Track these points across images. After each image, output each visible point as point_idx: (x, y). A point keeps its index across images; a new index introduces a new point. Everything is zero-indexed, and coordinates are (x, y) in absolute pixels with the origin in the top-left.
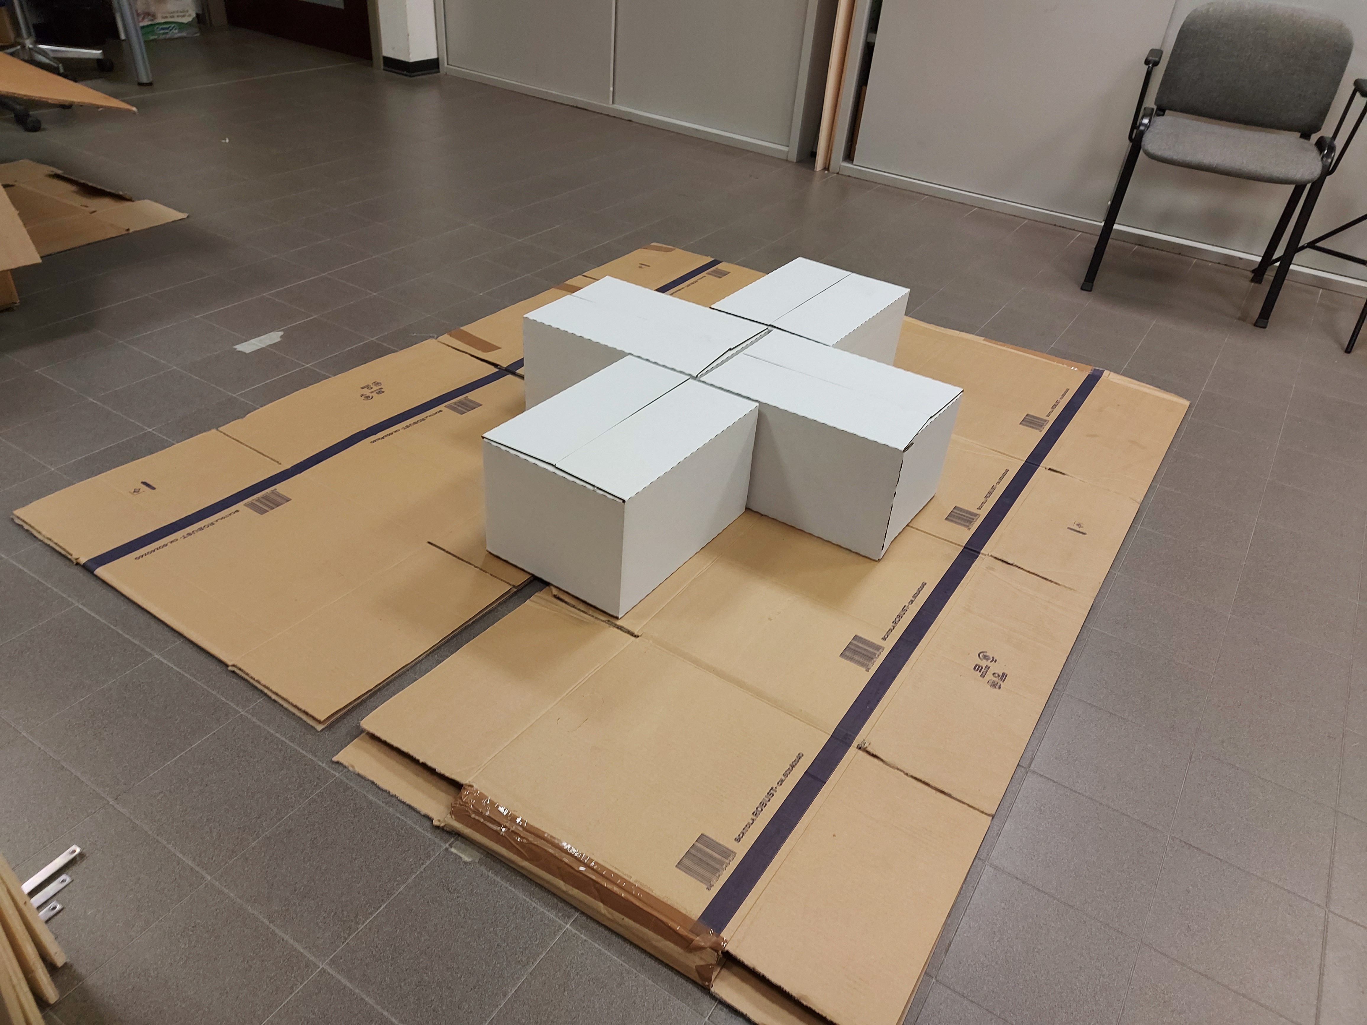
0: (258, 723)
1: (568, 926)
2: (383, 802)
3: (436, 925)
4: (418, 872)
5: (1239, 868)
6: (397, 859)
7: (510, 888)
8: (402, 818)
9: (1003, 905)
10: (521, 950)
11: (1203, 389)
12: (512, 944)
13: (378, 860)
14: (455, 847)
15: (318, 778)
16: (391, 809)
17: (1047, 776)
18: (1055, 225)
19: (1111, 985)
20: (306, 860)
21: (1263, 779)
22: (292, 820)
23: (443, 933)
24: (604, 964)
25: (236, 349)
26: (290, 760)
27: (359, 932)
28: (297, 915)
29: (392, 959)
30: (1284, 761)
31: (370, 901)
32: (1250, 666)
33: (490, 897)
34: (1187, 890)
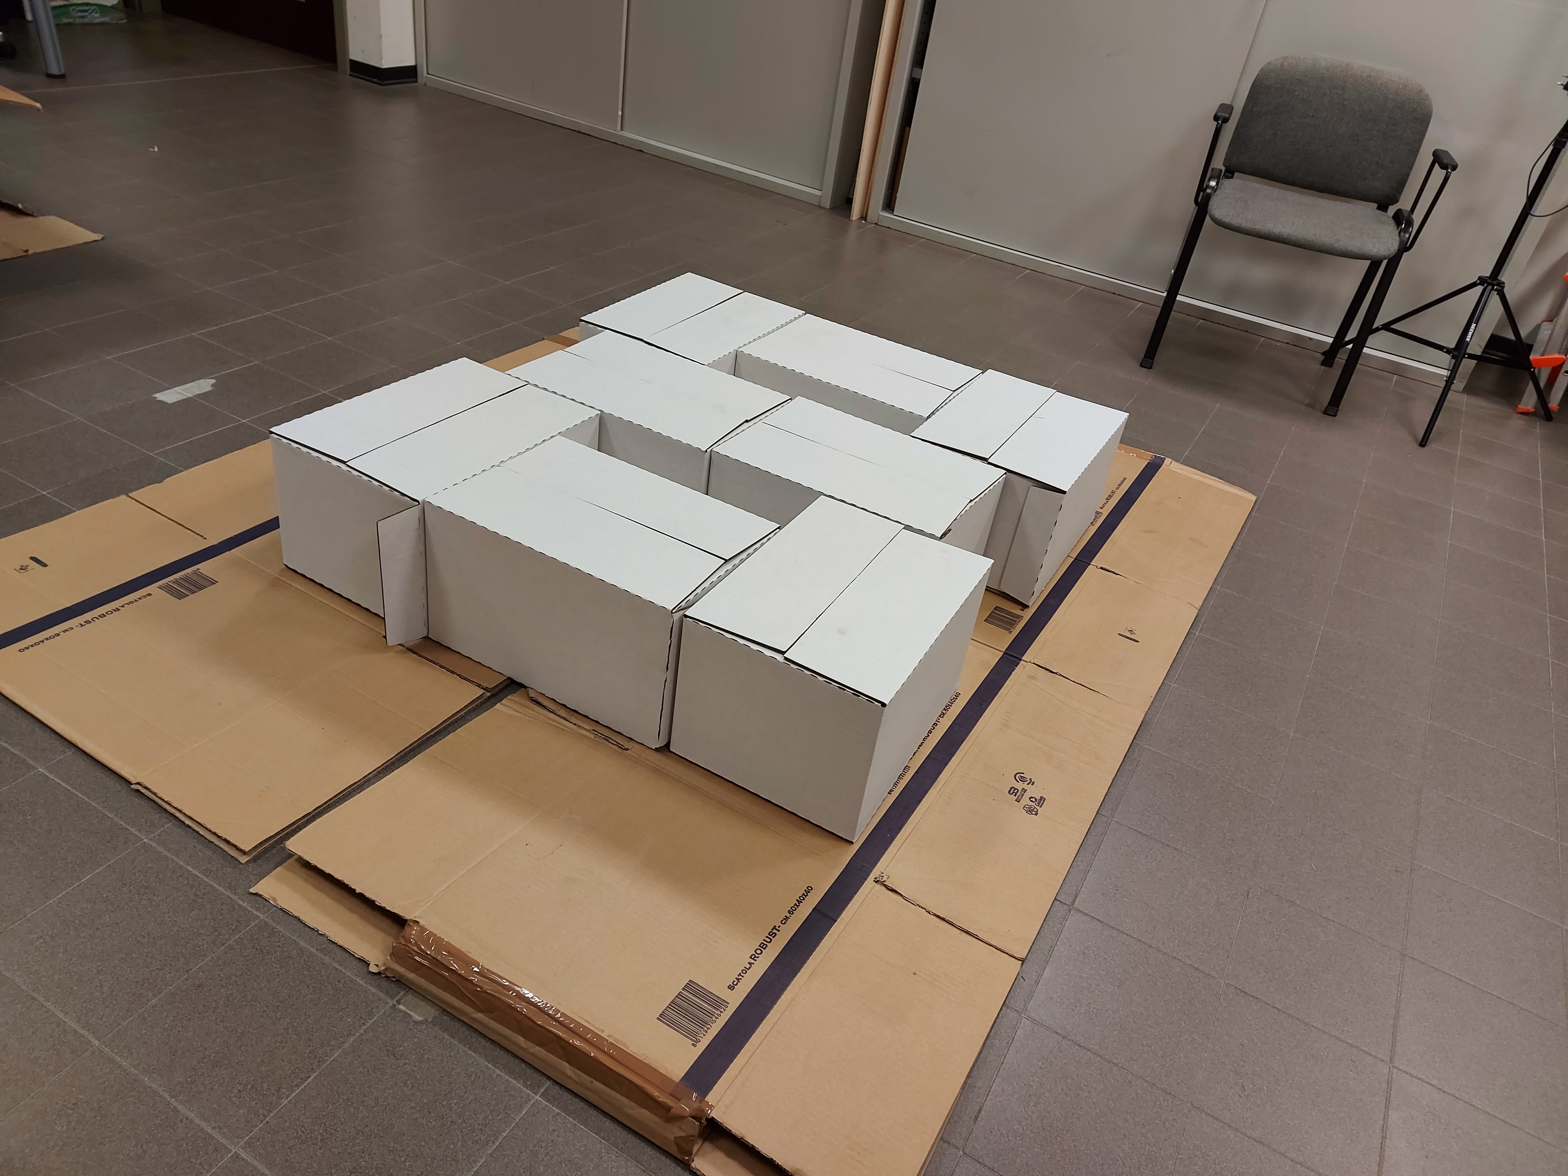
0: (165, 853)
1: (537, 1097)
2: (317, 949)
3: (377, 1099)
4: (358, 1034)
5: (1298, 1019)
6: (331, 1019)
7: (470, 1052)
8: (340, 968)
9: (1040, 1063)
10: (480, 1127)
11: (1268, 482)
12: (470, 1120)
13: (309, 1020)
14: (404, 1005)
15: (237, 920)
16: (327, 958)
17: (1092, 915)
18: (1114, 293)
19: (1158, 1154)
20: (218, 1020)
21: (1325, 918)
22: (202, 972)
23: (386, 1108)
24: (579, 1142)
25: (156, 398)
26: (203, 898)
27: (282, 1108)
28: (205, 1088)
29: (322, 1140)
30: (1348, 898)
31: (297, 1070)
32: (1313, 791)
33: (445, 1063)
34: (1241, 1044)
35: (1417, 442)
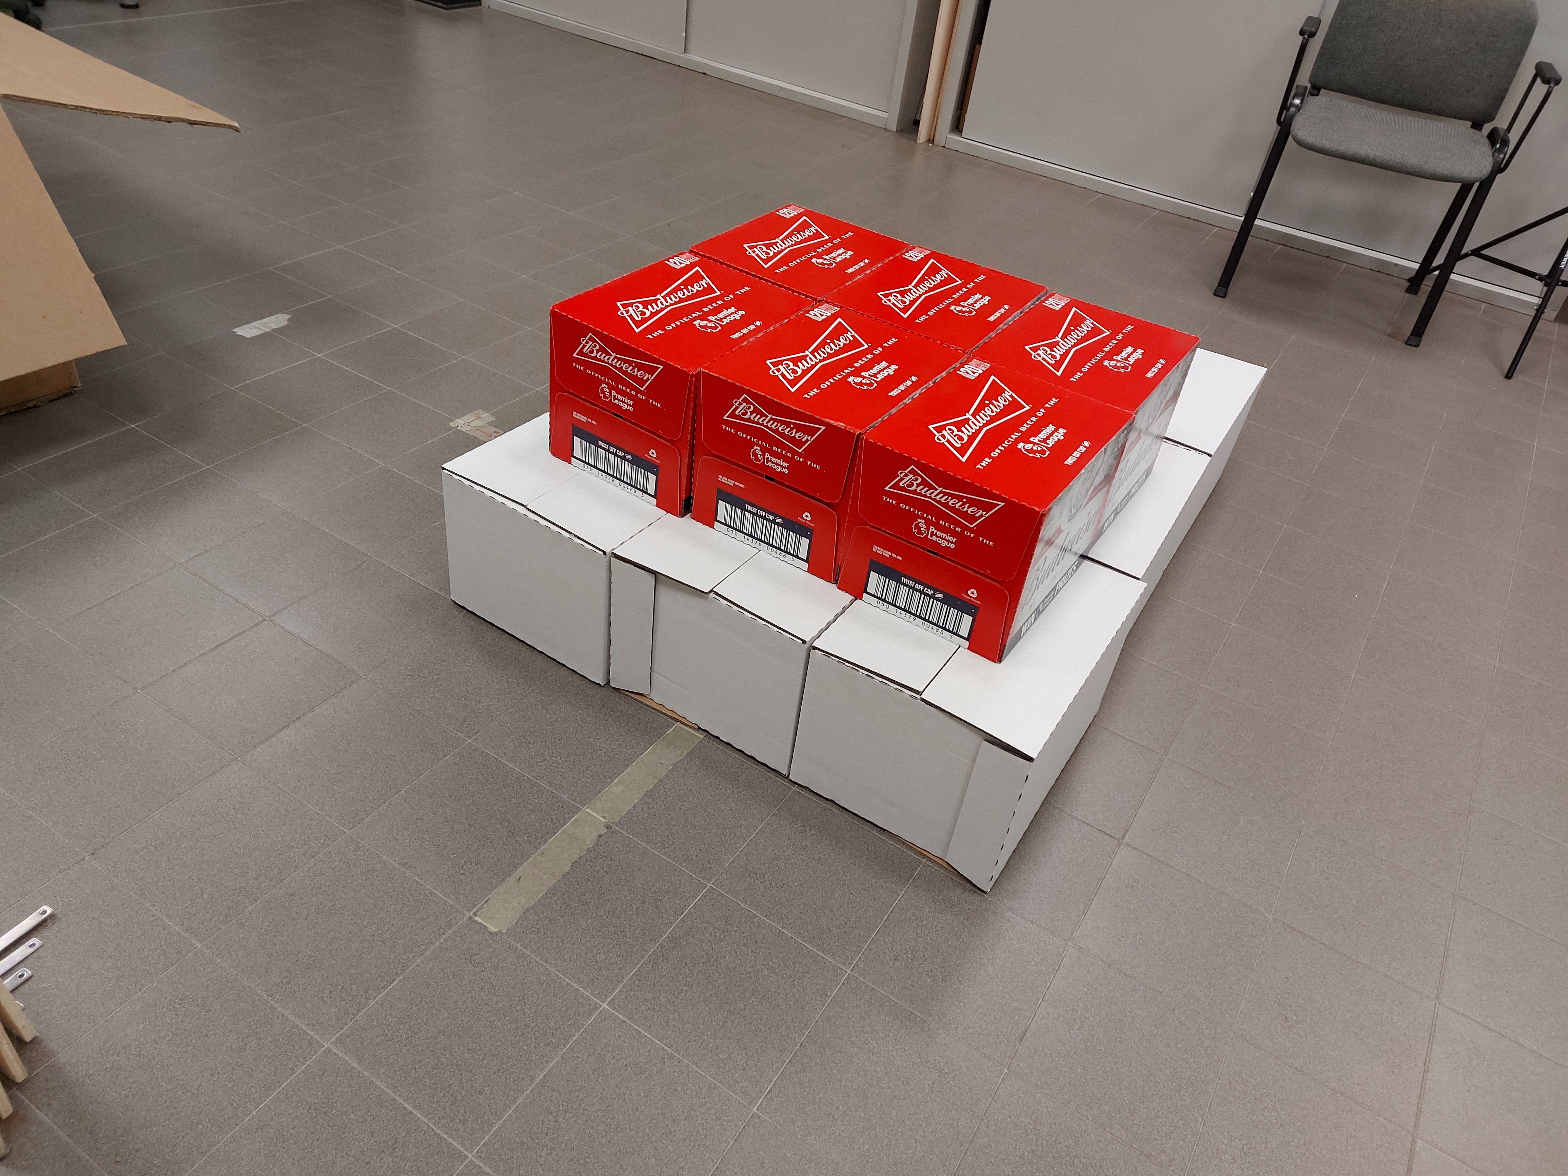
1: (604, 1005)
3: (456, 1002)
4: (438, 943)
6: (413, 928)
7: (541, 962)
8: (420, 881)
9: (1086, 989)
10: (551, 1031)
12: (542, 1024)
13: (393, 929)
14: (479, 916)
15: (325, 835)
16: (408, 871)
17: (1142, 850)
18: (1189, 218)
19: (1198, 1079)
20: (310, 927)
21: (1378, 858)
22: (295, 882)
23: (465, 1011)
24: (643, 1048)
25: (235, 332)
26: (293, 814)
27: (369, 1008)
28: (299, 988)
29: (407, 1039)
30: (1402, 839)
31: (383, 974)
32: (1373, 732)
33: (518, 972)
34: (1286, 978)
35: (1502, 374)
